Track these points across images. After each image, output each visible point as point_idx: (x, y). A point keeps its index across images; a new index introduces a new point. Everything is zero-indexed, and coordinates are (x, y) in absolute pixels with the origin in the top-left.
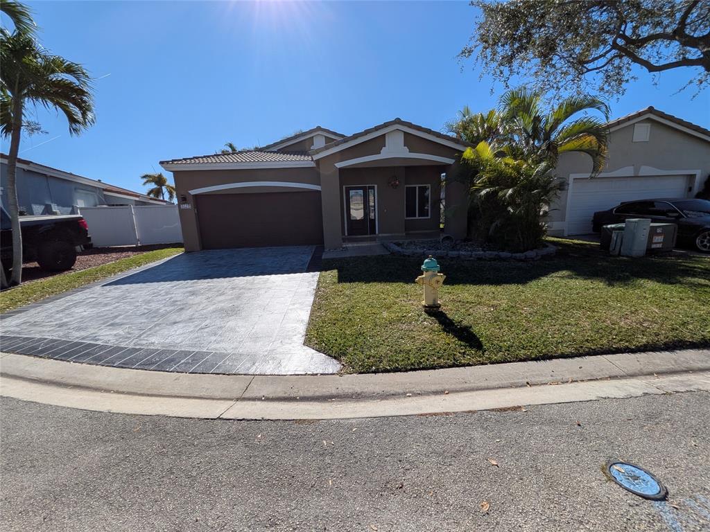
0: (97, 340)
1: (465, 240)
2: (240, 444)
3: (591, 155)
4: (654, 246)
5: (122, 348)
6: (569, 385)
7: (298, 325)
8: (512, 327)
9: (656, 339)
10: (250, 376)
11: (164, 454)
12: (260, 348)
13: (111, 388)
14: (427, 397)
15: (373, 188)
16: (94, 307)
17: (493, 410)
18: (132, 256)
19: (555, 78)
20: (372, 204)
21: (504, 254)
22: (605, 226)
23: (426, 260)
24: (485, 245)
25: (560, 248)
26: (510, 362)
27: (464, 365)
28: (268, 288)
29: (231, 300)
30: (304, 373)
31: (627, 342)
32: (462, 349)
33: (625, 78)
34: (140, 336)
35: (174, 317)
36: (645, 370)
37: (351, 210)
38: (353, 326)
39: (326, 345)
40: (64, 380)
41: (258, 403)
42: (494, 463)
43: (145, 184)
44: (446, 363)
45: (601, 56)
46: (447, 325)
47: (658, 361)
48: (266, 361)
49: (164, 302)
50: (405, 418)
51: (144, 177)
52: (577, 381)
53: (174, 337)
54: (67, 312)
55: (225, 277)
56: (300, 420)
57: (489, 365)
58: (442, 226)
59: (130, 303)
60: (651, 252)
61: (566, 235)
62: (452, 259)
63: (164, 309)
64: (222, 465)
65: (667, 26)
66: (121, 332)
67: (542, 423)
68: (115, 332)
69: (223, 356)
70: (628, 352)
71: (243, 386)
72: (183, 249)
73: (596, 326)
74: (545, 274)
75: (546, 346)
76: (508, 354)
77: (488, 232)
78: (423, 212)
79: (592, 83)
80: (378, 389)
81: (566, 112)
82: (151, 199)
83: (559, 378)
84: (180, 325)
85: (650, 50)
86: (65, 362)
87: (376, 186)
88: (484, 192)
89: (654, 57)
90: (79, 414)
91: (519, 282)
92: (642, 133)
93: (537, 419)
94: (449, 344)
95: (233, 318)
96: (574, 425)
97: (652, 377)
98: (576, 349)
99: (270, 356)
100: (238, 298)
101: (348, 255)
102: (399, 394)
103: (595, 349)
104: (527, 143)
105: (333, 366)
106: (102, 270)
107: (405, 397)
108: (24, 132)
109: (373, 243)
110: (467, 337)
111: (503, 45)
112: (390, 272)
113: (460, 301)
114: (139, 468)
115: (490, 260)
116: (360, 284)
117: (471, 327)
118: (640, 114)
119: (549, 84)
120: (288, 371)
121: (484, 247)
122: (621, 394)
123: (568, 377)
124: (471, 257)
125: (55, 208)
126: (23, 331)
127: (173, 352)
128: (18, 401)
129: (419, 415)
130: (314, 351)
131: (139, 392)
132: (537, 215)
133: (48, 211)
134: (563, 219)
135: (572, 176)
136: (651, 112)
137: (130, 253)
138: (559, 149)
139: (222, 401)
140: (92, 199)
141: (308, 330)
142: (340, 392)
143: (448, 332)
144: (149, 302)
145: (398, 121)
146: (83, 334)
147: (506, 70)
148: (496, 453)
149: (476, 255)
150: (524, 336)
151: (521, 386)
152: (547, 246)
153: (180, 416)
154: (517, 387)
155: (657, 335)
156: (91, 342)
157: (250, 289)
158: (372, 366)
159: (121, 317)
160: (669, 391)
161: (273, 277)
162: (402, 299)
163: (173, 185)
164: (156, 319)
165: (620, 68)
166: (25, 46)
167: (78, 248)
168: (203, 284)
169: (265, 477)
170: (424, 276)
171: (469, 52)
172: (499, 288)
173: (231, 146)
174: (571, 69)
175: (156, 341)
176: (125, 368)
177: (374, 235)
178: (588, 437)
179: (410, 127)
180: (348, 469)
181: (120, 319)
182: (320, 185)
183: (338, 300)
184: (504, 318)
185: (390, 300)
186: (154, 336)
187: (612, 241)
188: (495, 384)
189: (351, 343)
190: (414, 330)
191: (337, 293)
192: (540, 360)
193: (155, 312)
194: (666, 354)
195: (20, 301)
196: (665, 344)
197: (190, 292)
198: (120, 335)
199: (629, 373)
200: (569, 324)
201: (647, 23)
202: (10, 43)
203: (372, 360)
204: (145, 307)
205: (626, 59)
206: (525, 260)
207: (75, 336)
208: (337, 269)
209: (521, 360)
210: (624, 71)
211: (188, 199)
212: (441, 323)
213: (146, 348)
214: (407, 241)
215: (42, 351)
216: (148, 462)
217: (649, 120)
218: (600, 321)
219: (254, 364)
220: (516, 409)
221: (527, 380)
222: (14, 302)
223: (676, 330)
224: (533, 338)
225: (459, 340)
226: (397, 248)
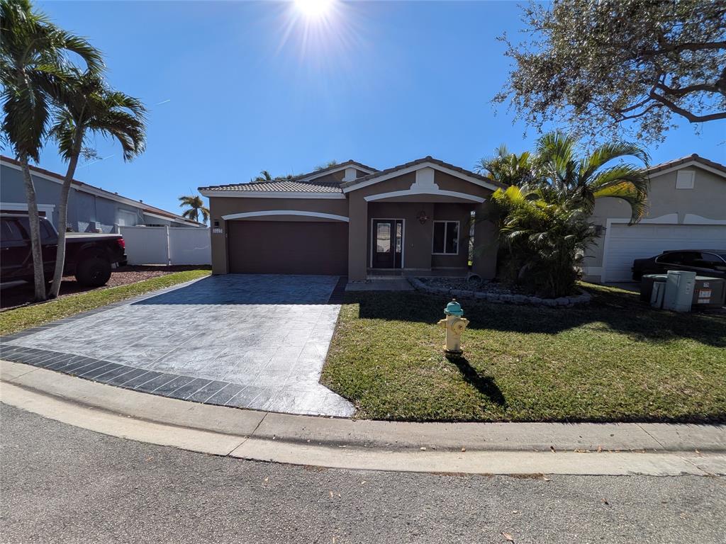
0: (121, 361)
1: (494, 280)
2: (246, 487)
3: (629, 202)
4: (700, 301)
5: (144, 371)
6: (598, 455)
7: (314, 361)
8: (537, 382)
9: (699, 409)
10: (262, 412)
11: (172, 490)
12: (275, 382)
13: (128, 412)
14: (442, 454)
15: (401, 222)
16: (121, 326)
17: (512, 475)
18: (162, 275)
19: (591, 124)
20: (399, 235)
21: (534, 299)
22: (644, 276)
23: (450, 304)
24: (514, 287)
25: (596, 296)
26: (534, 421)
27: (483, 421)
28: (289, 318)
29: (252, 328)
30: (317, 414)
31: (666, 410)
32: (483, 402)
33: (665, 126)
34: (161, 359)
35: (195, 342)
36: (685, 446)
37: (378, 241)
38: (371, 366)
39: (341, 385)
40: (86, 400)
41: (269, 442)
42: (509, 537)
43: (181, 205)
44: (465, 416)
45: (638, 105)
46: (469, 373)
47: (701, 436)
48: (280, 398)
49: (187, 325)
50: (417, 475)
51: (182, 199)
52: (607, 451)
53: (193, 363)
54: (96, 329)
55: (248, 303)
56: (309, 466)
57: (511, 423)
58: (470, 263)
59: (155, 325)
60: (697, 307)
61: (603, 281)
62: (479, 300)
63: (186, 333)
64: (227, 508)
65: (710, 77)
66: (144, 355)
67: (565, 497)
68: (138, 354)
69: (238, 388)
70: (666, 422)
71: (255, 422)
72: (211, 272)
73: (631, 389)
74: (578, 325)
75: (574, 407)
76: (532, 413)
77: (518, 275)
78: (451, 248)
79: (629, 131)
80: (391, 439)
81: (602, 158)
82: (186, 221)
83: (588, 445)
84: (200, 351)
85: (692, 99)
86: (89, 381)
87: (404, 220)
88: (513, 235)
89: (696, 107)
90: (96, 438)
91: (548, 332)
92: (686, 180)
93: (559, 491)
94: (469, 396)
95: (251, 348)
96: (600, 503)
97: (693, 454)
98: (607, 413)
99: (285, 392)
100: (259, 326)
101: (372, 288)
102: (413, 447)
103: (629, 415)
104: (562, 187)
105: (347, 409)
106: (132, 288)
107: (419, 451)
108: (81, 157)
109: (398, 278)
110: (488, 388)
111: (537, 93)
112: (413, 310)
113: (484, 349)
114: (147, 502)
115: (520, 304)
116: (381, 321)
117: (493, 378)
118: (683, 162)
119: (584, 130)
120: (301, 410)
121: (514, 290)
122: (655, 471)
123: (597, 444)
124: (499, 299)
125: (98, 226)
126: (54, 345)
127: (190, 379)
128: (42, 418)
129: (431, 473)
130: (329, 391)
131: (154, 419)
132: (570, 260)
133: (92, 229)
134: (599, 264)
135: (609, 221)
136: (695, 160)
137: (160, 273)
138: (595, 194)
139: (233, 437)
140: (133, 219)
141: (325, 367)
142: (352, 439)
143: (469, 382)
144: (173, 324)
145: (429, 159)
146: (108, 353)
147: (539, 116)
148: (513, 527)
149: (504, 298)
150: (550, 394)
151: (545, 451)
152: (581, 294)
153: (191, 449)
154: (540, 451)
155: (700, 405)
156: (116, 362)
157: (272, 318)
158: (387, 413)
159: (146, 338)
160: (712, 473)
161: (295, 307)
162: (423, 341)
163: (208, 207)
164: (178, 343)
165: (660, 116)
166: (93, 84)
167: (114, 266)
168: (226, 309)
169: (268, 526)
170: (446, 320)
171: (502, 97)
172: (527, 337)
173: (266, 174)
174: (607, 116)
175: (176, 366)
176: (144, 392)
177: (400, 269)
178: (616, 519)
179: (440, 165)
180: (353, 527)
181: (144, 341)
182: (348, 216)
183: (358, 337)
184: (530, 371)
185: (410, 341)
186: (174, 360)
187: (653, 291)
188: (516, 445)
189: (367, 385)
190: (434, 376)
191: (358, 329)
192: (567, 422)
193: (177, 336)
194: (710, 428)
195: (55, 315)
196: (709, 416)
197: (213, 317)
198: (142, 357)
199: (667, 446)
200: (601, 384)
201: (688, 74)
202: (81, 81)
203: (387, 406)
204: (169, 329)
205: (665, 108)
206: (558, 307)
207: (101, 354)
208: (359, 302)
209: (546, 421)
210: (664, 119)
211: (220, 224)
212: (461, 370)
213: (165, 373)
214: (433, 277)
215: (69, 368)
216: (156, 496)
217: (693, 167)
218: (636, 384)
219: (268, 399)
220: (538, 476)
221: (551, 444)
222: (49, 315)
223: (723, 401)
224: (560, 396)
225: (480, 392)
226: (422, 285)
